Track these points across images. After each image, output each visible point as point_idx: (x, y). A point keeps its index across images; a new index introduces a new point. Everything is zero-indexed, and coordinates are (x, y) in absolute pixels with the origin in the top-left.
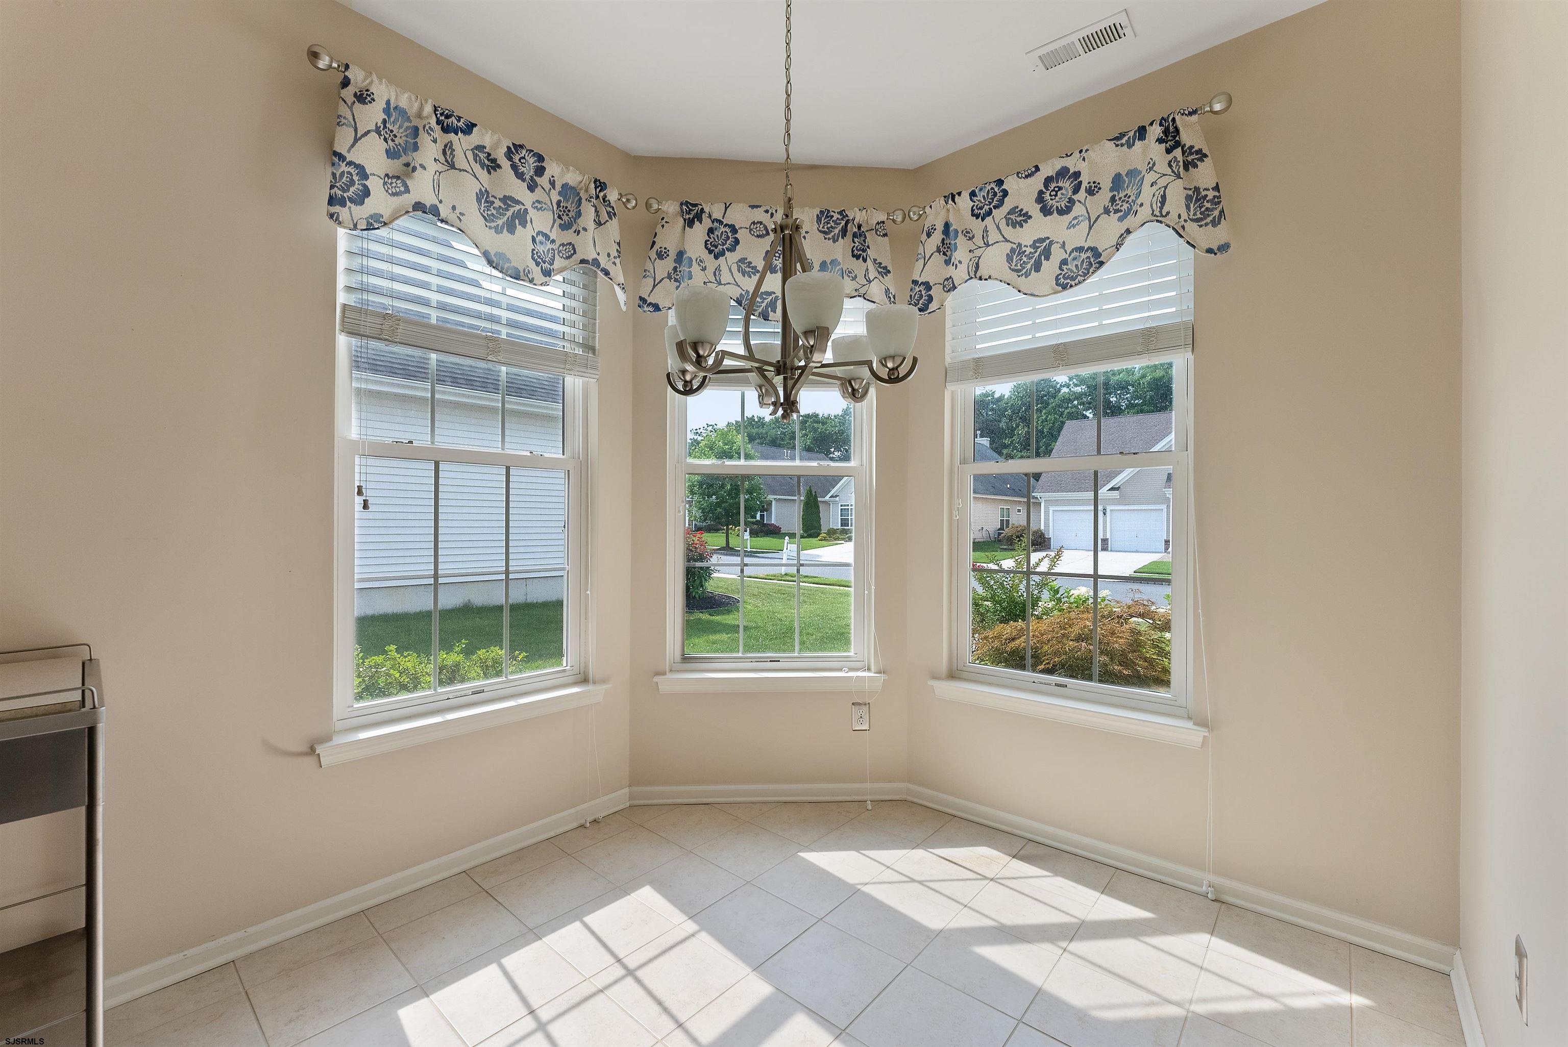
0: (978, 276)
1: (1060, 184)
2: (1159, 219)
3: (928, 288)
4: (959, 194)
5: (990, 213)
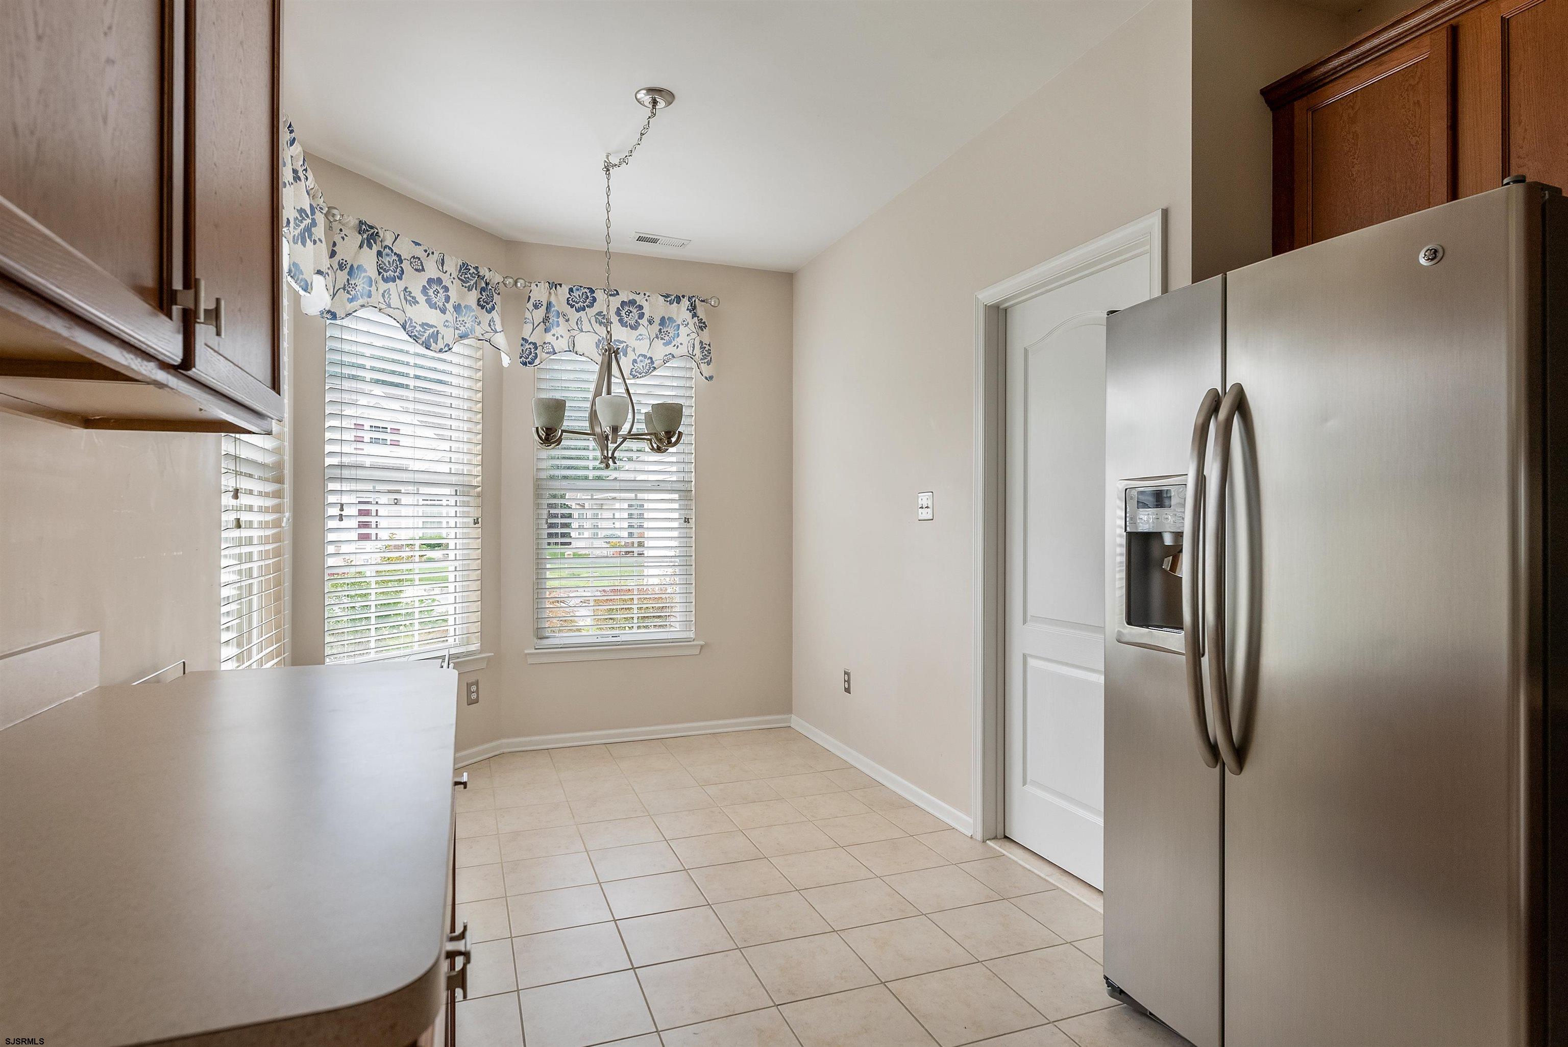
0: (575, 351)
1: (631, 309)
2: (692, 356)
3: (536, 348)
4: (560, 285)
5: (584, 309)
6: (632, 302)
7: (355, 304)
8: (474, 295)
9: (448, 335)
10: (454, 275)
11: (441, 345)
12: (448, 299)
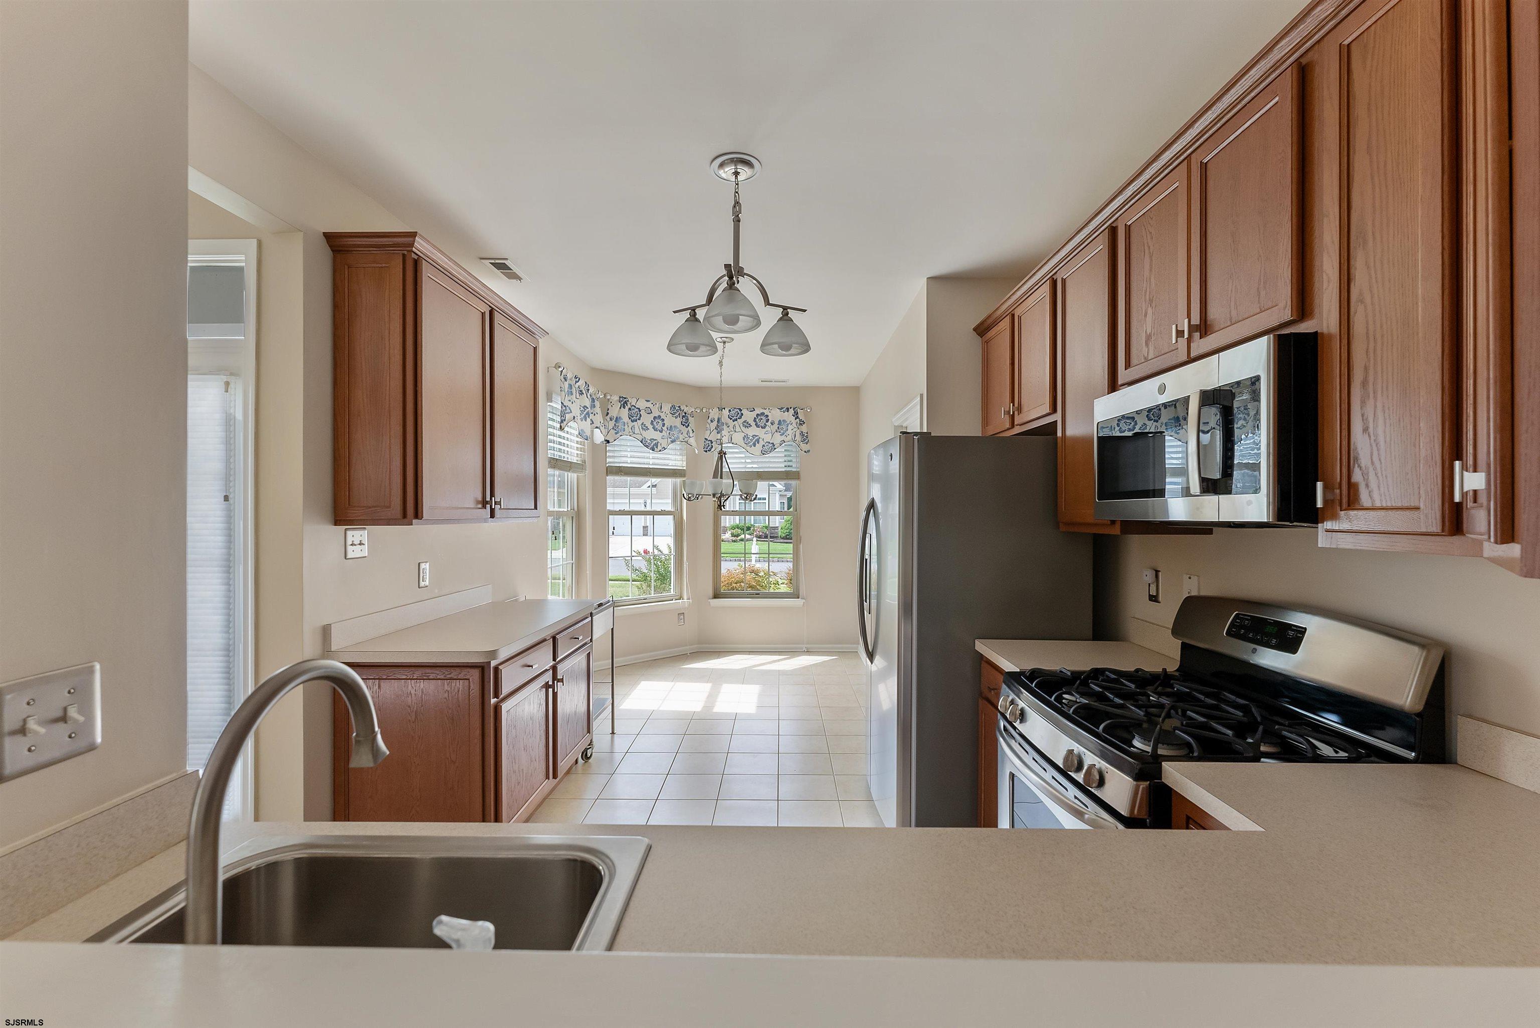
0: (732, 443)
1: (762, 418)
3: (712, 443)
4: (724, 409)
5: (736, 420)
6: (763, 414)
7: (618, 435)
8: (679, 420)
9: (664, 443)
10: (668, 412)
11: (660, 448)
12: (664, 425)
